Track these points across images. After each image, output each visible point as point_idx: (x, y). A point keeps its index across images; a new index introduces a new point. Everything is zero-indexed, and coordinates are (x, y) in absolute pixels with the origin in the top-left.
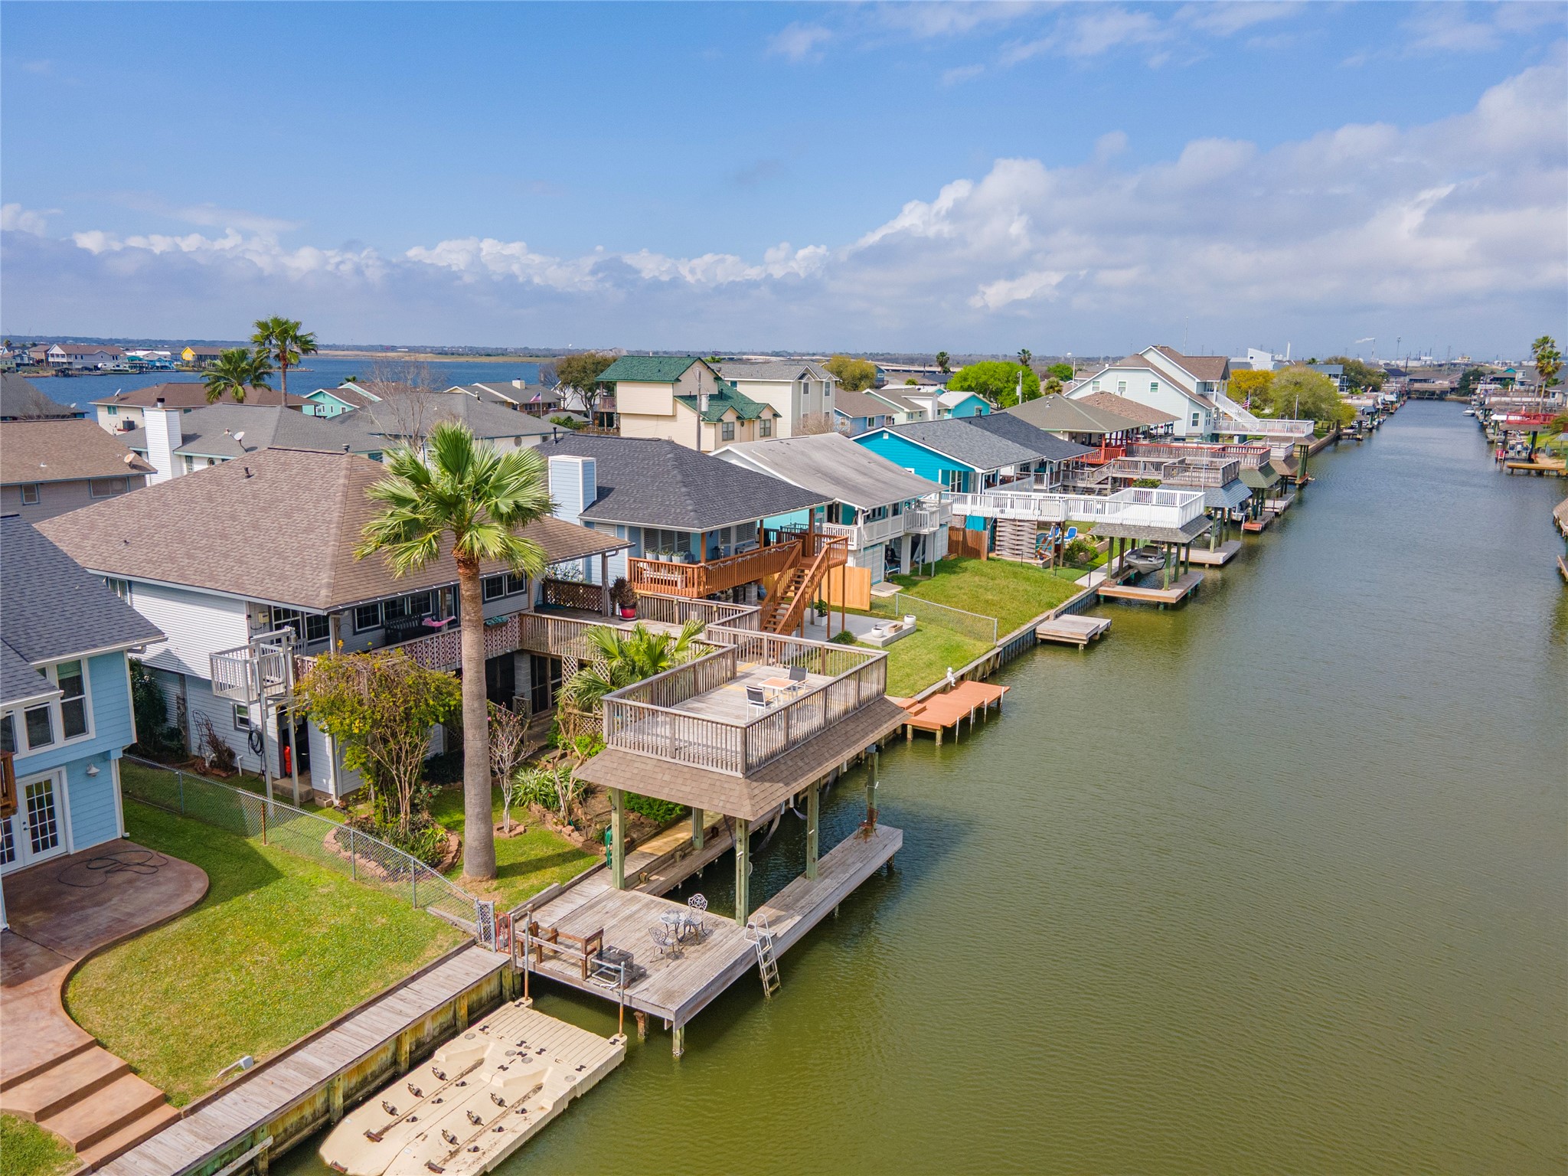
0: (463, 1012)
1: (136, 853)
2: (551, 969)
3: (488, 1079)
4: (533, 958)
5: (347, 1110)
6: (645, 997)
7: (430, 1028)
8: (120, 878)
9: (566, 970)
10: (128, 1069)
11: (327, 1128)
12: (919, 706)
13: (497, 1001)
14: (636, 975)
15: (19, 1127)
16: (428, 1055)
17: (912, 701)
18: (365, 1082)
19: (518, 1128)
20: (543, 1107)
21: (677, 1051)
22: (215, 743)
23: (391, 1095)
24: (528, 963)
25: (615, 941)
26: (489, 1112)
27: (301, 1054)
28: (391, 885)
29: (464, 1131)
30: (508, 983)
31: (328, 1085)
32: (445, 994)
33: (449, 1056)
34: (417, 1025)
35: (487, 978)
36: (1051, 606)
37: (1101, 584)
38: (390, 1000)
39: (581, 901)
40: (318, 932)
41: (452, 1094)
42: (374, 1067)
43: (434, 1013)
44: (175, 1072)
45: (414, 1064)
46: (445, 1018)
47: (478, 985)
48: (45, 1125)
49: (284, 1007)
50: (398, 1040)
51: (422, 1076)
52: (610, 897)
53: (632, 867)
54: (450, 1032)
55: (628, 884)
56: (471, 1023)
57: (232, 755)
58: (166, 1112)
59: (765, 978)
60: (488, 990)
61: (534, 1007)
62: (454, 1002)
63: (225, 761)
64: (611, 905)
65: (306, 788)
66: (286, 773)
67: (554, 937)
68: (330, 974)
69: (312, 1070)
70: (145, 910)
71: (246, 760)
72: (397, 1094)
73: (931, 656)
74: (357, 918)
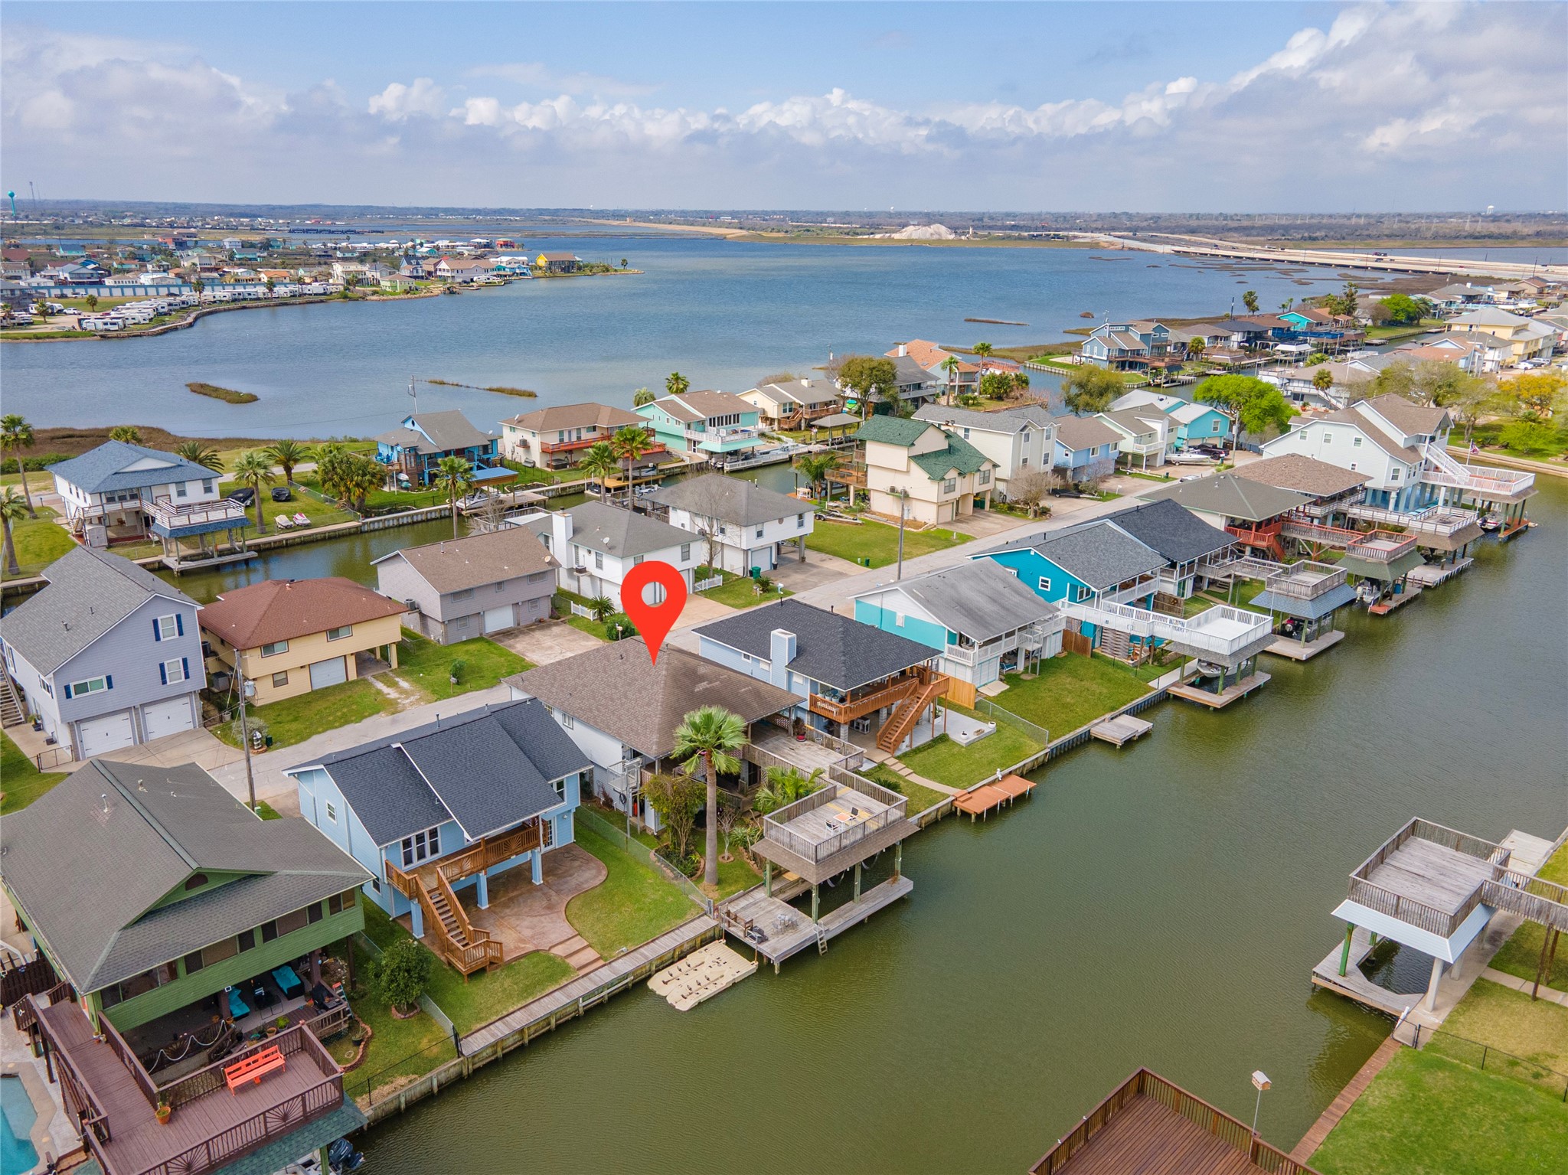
0: (698, 942)
1: (578, 851)
2: (733, 930)
3: (704, 970)
4: (726, 925)
5: (657, 971)
6: (765, 948)
7: (686, 947)
8: (577, 863)
9: (738, 931)
10: (589, 946)
11: (650, 977)
12: (969, 796)
13: (712, 939)
14: (763, 939)
15: (559, 960)
16: (685, 957)
17: (966, 791)
18: (662, 963)
19: (713, 990)
20: (723, 984)
21: (776, 972)
22: (605, 794)
23: (670, 969)
24: (725, 926)
25: (758, 925)
26: (704, 982)
27: (641, 950)
28: (676, 882)
29: (695, 987)
30: (717, 932)
31: (651, 962)
32: (692, 935)
33: (692, 958)
34: (682, 945)
35: (709, 930)
36: (1113, 709)
37: (1173, 685)
38: (672, 934)
39: (751, 900)
40: (647, 900)
41: (692, 973)
42: (666, 958)
43: (688, 942)
44: (604, 949)
45: (680, 959)
46: (692, 944)
47: (705, 932)
48: (567, 961)
49: (636, 931)
50: (674, 950)
51: (682, 964)
52: (764, 900)
53: (775, 887)
54: (693, 949)
55: (772, 895)
56: (702, 946)
57: (612, 801)
58: (601, 962)
59: (820, 947)
60: (710, 934)
61: (727, 944)
62: (695, 938)
63: (609, 802)
64: (763, 904)
65: (642, 825)
66: (635, 815)
67: (735, 919)
68: (651, 920)
69: (645, 957)
70: (587, 881)
71: (617, 804)
72: (673, 969)
73: (995, 756)
74: (662, 897)
